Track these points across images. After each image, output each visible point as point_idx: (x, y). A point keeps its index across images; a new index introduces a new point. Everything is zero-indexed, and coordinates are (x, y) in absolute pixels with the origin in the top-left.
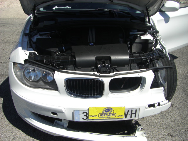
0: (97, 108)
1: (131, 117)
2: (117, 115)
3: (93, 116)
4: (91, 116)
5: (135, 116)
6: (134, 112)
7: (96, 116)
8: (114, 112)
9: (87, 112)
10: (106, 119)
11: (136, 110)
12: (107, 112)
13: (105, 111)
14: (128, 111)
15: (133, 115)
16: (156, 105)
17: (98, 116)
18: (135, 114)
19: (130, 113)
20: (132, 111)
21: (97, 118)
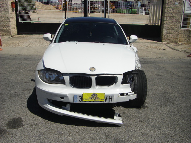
0: (88, 94)
1: (109, 101)
2: (100, 99)
3: (85, 99)
4: (84, 99)
5: (112, 101)
6: (111, 97)
7: (87, 99)
8: (98, 96)
9: (82, 96)
10: (94, 101)
11: (112, 96)
12: (94, 96)
13: (93, 96)
14: (107, 96)
15: (110, 100)
16: (125, 94)
17: (88, 99)
18: (112, 99)
19: (108, 98)
20: (109, 96)
21: (88, 100)
